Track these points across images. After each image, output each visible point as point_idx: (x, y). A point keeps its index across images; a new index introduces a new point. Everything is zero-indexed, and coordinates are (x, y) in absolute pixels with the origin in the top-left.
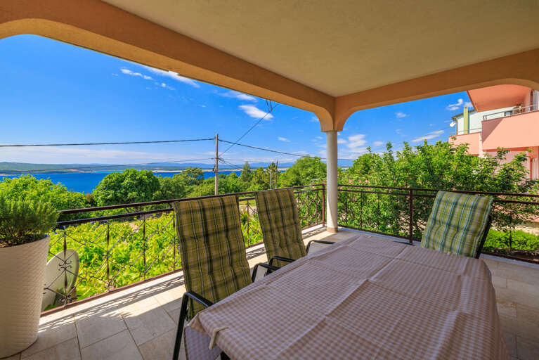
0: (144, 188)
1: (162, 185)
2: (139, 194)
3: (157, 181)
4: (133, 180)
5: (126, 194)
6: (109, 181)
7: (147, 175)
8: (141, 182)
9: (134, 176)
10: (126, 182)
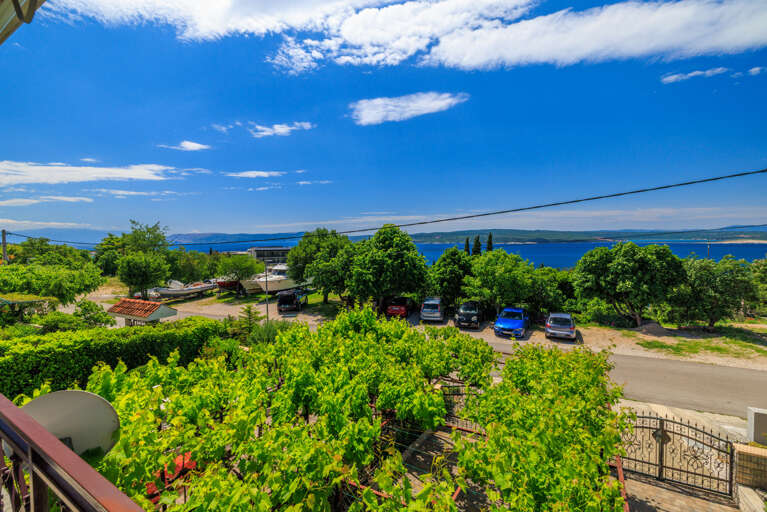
0: (647, 277)
1: (691, 274)
2: (637, 286)
3: (678, 266)
4: (627, 260)
5: (614, 284)
6: (589, 259)
7: (657, 253)
8: (643, 264)
9: (630, 254)
10: (615, 262)
